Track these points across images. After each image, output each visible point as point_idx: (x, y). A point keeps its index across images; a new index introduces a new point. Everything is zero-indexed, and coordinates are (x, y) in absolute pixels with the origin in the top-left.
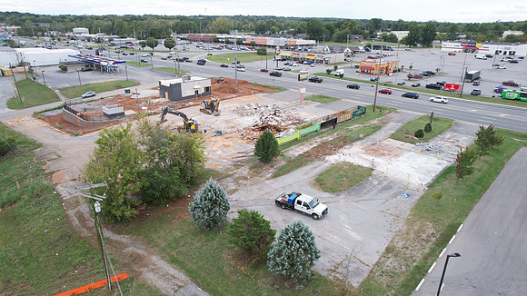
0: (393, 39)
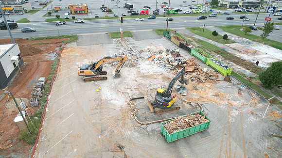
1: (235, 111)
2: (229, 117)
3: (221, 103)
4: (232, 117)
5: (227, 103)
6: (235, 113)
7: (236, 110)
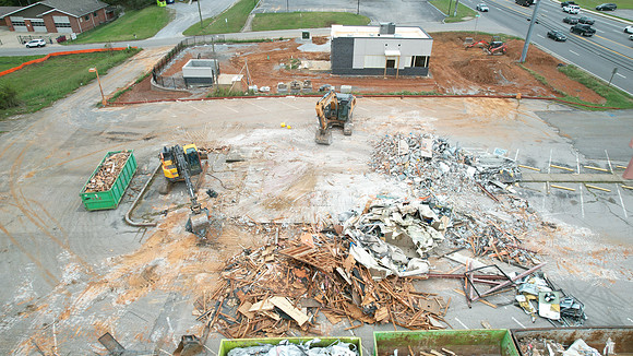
1: (75, 276)
2: (74, 257)
3: (119, 266)
4: (69, 261)
5: (108, 277)
6: (70, 273)
7: (73, 282)
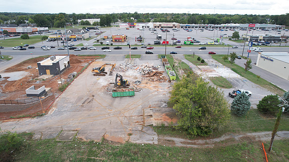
0: (88, 23)
1: (156, 93)
3: (153, 89)
5: (156, 90)
